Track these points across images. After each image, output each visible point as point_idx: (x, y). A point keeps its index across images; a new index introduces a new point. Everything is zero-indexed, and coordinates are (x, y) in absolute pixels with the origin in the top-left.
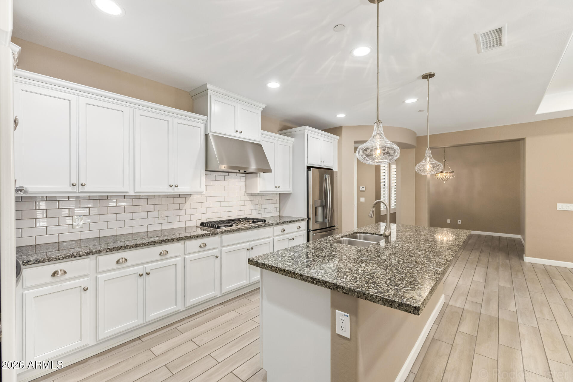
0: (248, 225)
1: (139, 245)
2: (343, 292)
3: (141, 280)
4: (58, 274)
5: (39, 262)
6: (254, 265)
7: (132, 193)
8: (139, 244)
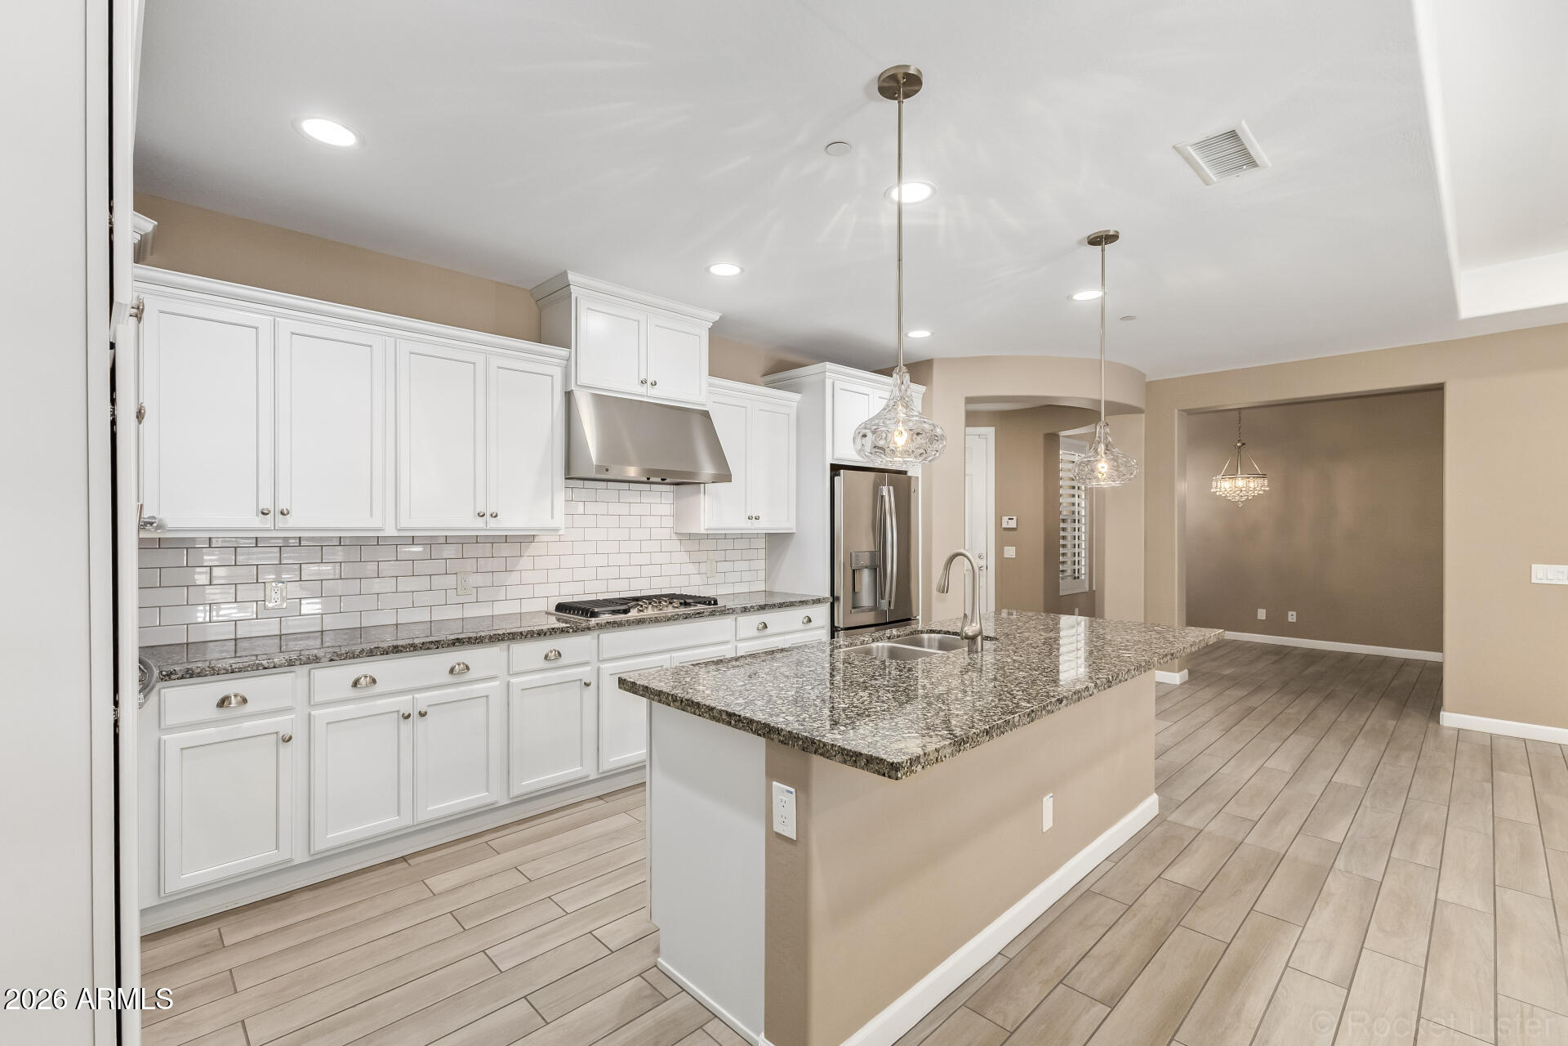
0: (670, 610)
1: (402, 649)
2: (779, 741)
3: (406, 726)
4: (230, 703)
5: (191, 676)
6: (628, 691)
7: (390, 531)
8: (402, 646)
